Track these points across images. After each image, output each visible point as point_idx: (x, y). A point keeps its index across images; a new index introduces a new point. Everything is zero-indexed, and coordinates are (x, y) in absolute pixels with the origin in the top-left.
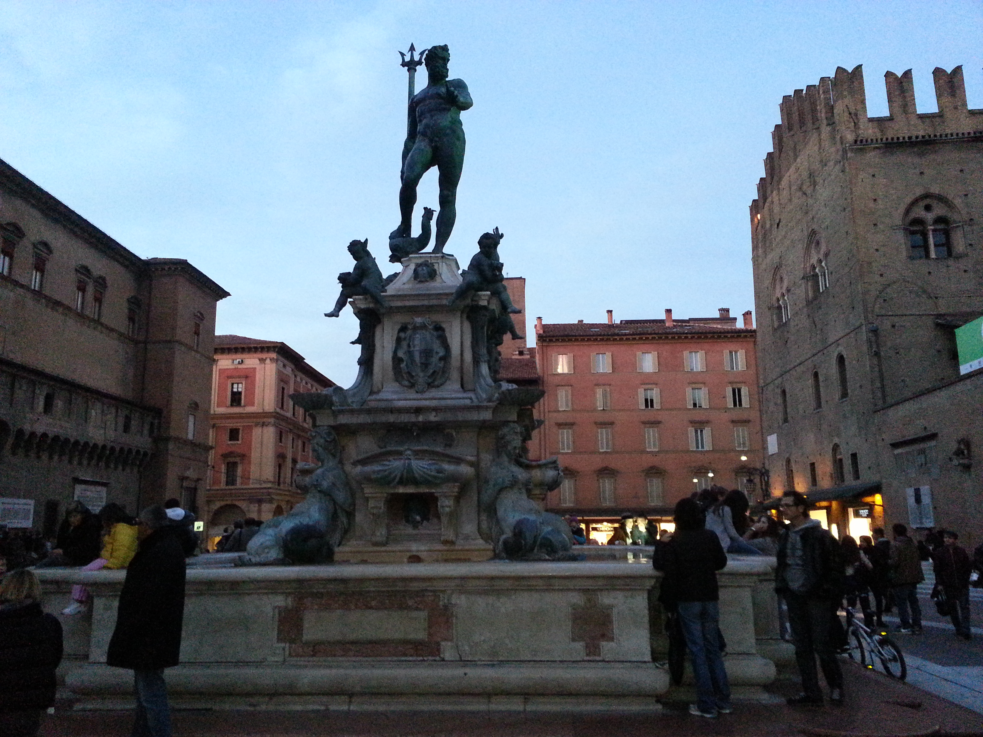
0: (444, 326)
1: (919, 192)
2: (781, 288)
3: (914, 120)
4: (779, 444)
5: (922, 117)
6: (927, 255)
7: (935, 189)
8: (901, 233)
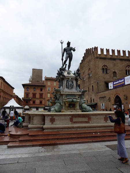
1: (104, 65)
2: (84, 75)
3: (104, 55)
6: (104, 73)
7: (106, 65)
8: (101, 70)
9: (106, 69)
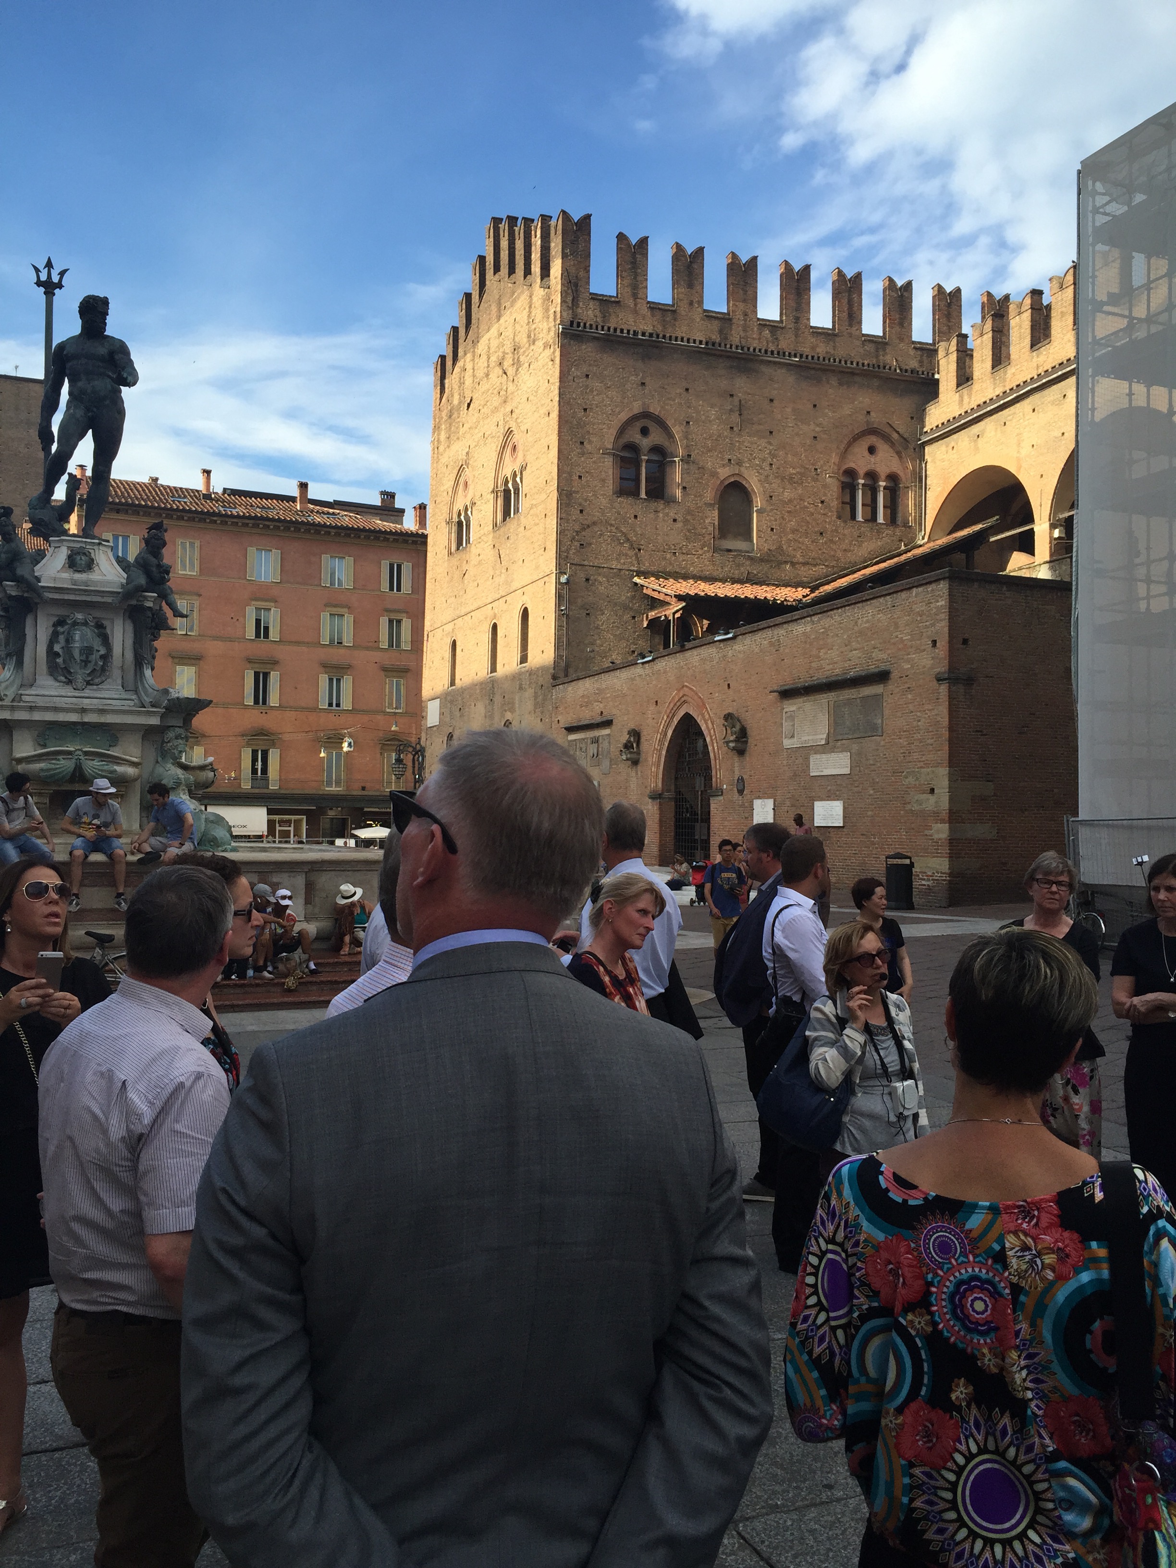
0: (105, 623)
1: (637, 408)
2: (466, 496)
3: (644, 310)
4: (442, 714)
5: (654, 307)
6: (636, 494)
7: (655, 408)
8: (609, 461)
9: (657, 450)
